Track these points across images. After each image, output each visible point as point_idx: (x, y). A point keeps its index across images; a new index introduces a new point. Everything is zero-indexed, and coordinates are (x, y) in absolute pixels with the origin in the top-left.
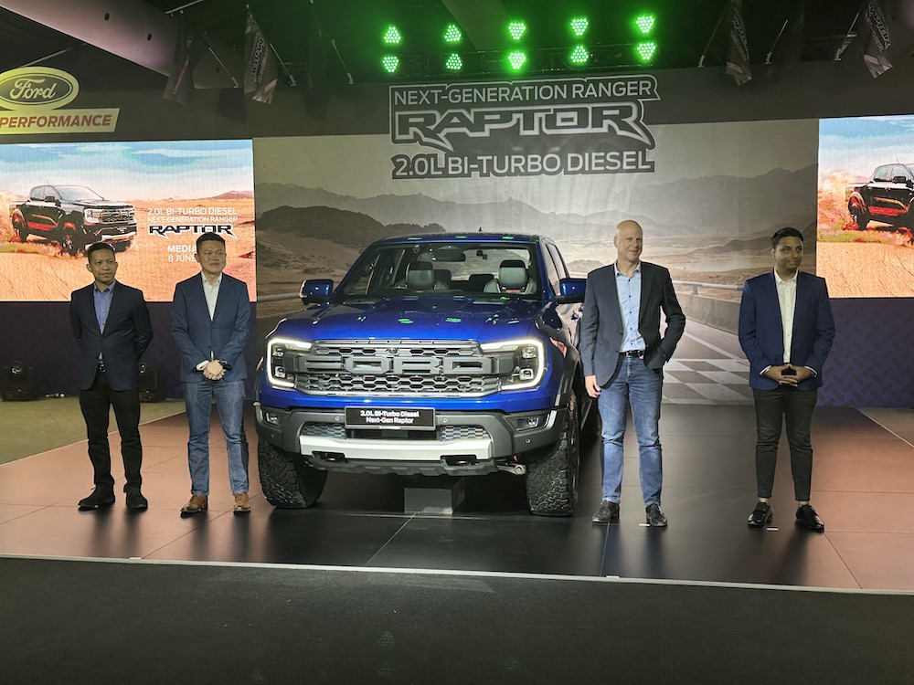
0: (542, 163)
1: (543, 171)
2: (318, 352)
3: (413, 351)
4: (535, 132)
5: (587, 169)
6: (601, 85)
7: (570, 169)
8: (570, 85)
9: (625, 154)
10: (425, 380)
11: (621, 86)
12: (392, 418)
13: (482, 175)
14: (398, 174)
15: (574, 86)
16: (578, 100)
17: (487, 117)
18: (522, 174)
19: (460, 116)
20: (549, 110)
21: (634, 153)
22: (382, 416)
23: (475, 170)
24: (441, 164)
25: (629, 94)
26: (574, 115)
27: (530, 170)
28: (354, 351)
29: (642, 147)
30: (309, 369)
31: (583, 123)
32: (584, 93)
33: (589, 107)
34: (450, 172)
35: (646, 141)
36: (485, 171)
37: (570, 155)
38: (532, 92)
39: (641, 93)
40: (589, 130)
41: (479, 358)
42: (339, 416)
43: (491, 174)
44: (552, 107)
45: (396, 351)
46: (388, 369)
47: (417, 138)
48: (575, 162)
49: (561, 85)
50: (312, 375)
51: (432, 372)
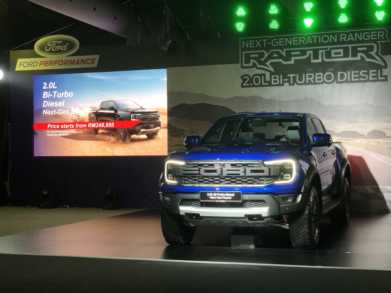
0: (323, 77)
1: (324, 82)
2: (188, 166)
3: (232, 165)
4: (320, 60)
5: (349, 80)
6: (356, 34)
7: (339, 80)
8: (338, 35)
9: (371, 71)
10: (238, 179)
11: (368, 34)
12: (222, 196)
13: (290, 85)
14: (244, 85)
15: (341, 35)
16: (343, 42)
17: (293, 53)
18: (312, 84)
19: (278, 53)
20: (327, 49)
21: (375, 71)
22: (217, 196)
23: (286, 82)
24: (268, 79)
25: (372, 39)
26: (341, 51)
27: (317, 81)
28: (204, 165)
29: (380, 67)
30: (184, 174)
31: (346, 55)
32: (346, 39)
33: (350, 46)
34: (273, 83)
35: (382, 64)
36: (292, 82)
37: (339, 73)
38: (317, 39)
39: (379, 38)
40: (350, 58)
41: (263, 168)
42: (197, 196)
43: (295, 84)
44: (329, 47)
45: (224, 164)
46: (220, 174)
47: (254, 65)
48: (342, 76)
49: (333, 35)
50: (185, 177)
51: (241, 175)
